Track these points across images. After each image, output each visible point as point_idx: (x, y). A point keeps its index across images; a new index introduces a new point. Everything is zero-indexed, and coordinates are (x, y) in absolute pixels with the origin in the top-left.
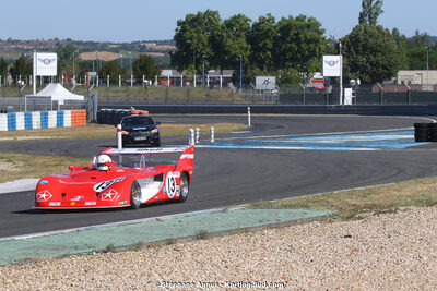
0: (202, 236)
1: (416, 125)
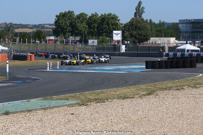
0: (7, 113)
1: (146, 62)
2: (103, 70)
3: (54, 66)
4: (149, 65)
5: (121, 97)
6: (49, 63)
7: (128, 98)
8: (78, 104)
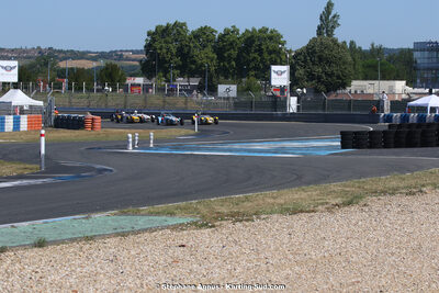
0: (41, 244)
1: (342, 133)
2: (250, 151)
3: (143, 143)
4: (349, 140)
5: (287, 210)
6: (133, 134)
7: (302, 211)
8: (195, 224)
